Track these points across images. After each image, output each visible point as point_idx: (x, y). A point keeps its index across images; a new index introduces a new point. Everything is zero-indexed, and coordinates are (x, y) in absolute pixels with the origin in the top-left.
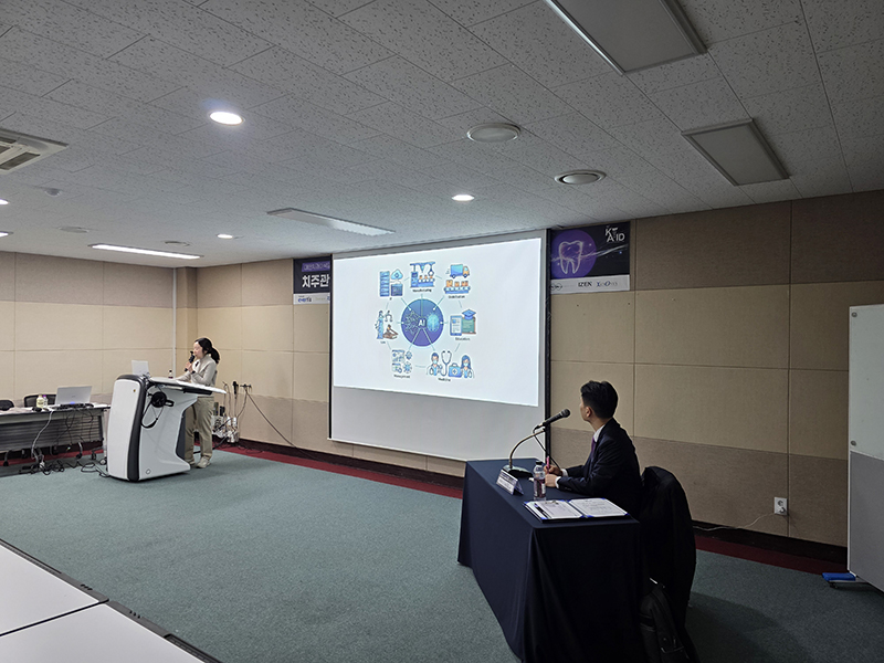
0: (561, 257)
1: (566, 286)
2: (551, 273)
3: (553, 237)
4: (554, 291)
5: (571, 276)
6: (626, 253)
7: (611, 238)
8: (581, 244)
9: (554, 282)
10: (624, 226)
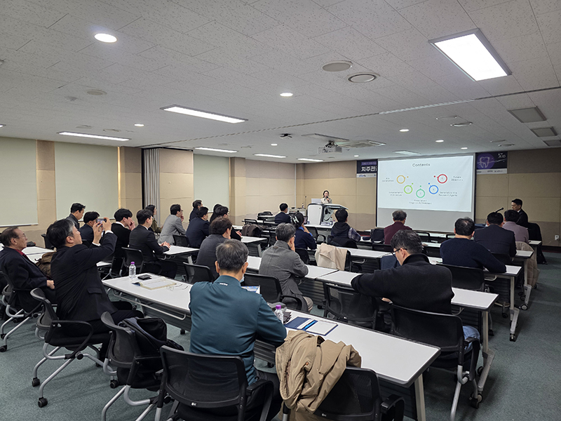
0: (481, 162)
1: (483, 172)
2: (477, 167)
3: (478, 155)
4: (478, 174)
5: (484, 168)
6: (506, 161)
7: (500, 156)
8: (489, 158)
9: (478, 170)
10: (505, 153)
